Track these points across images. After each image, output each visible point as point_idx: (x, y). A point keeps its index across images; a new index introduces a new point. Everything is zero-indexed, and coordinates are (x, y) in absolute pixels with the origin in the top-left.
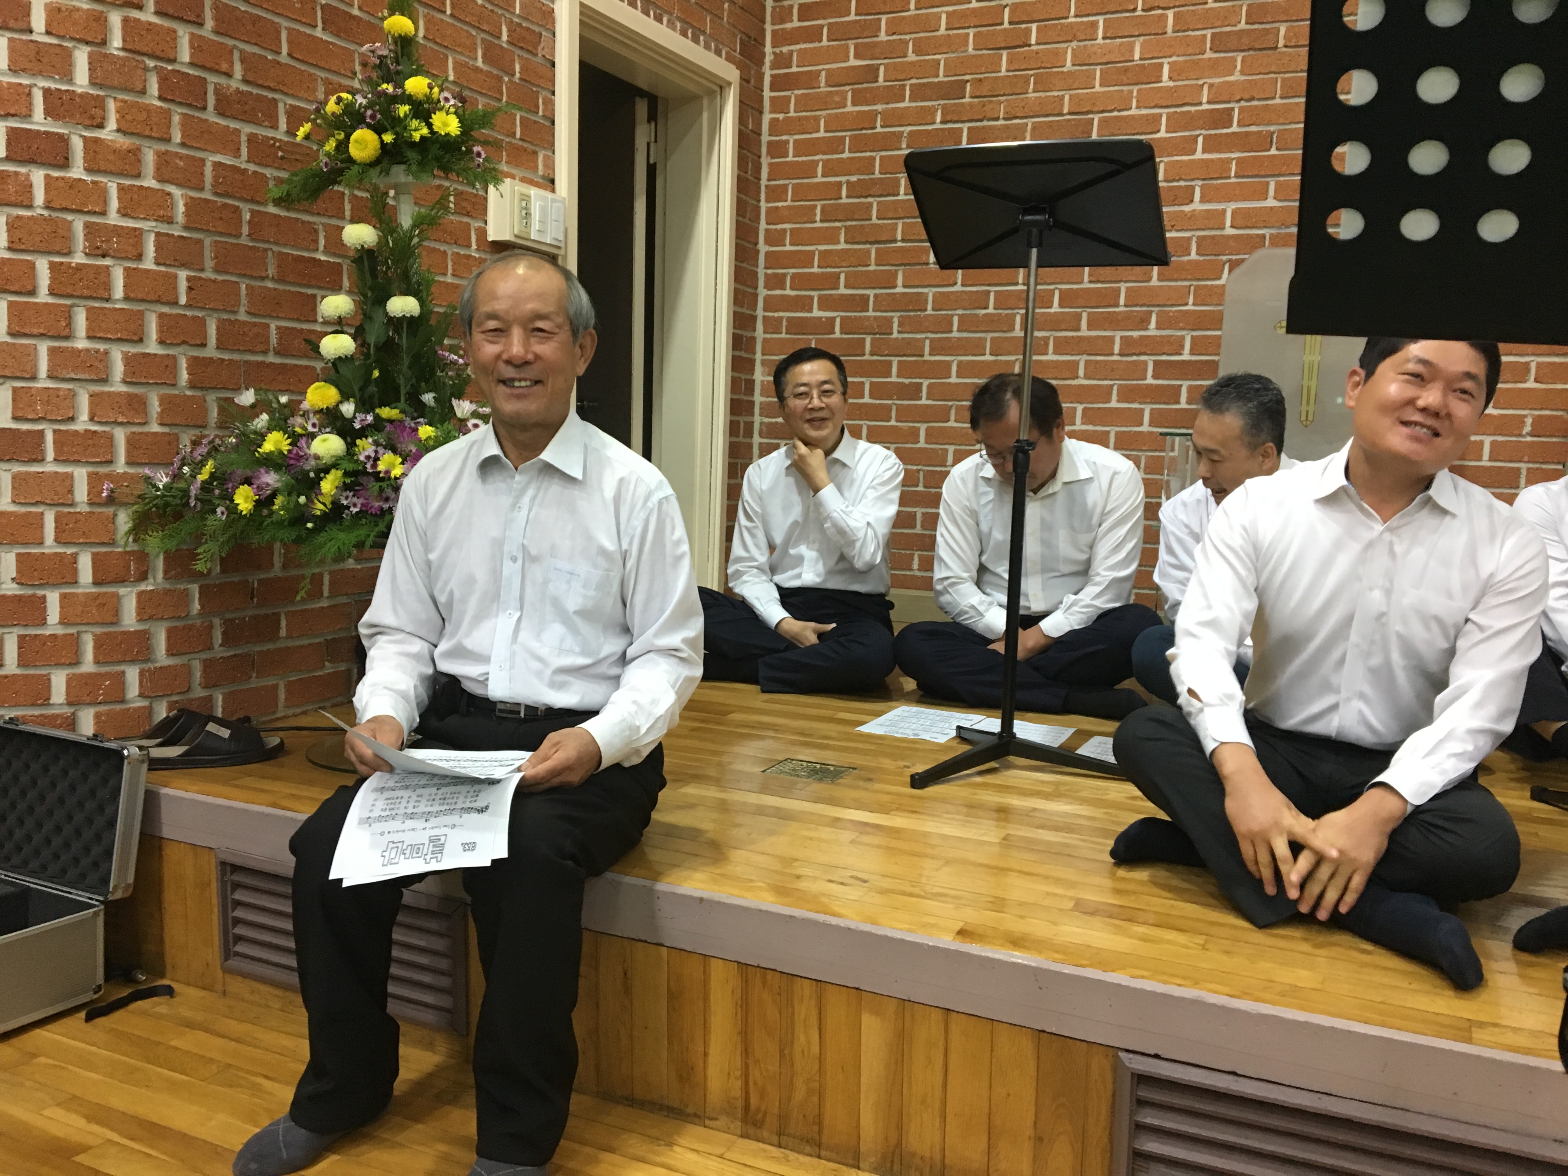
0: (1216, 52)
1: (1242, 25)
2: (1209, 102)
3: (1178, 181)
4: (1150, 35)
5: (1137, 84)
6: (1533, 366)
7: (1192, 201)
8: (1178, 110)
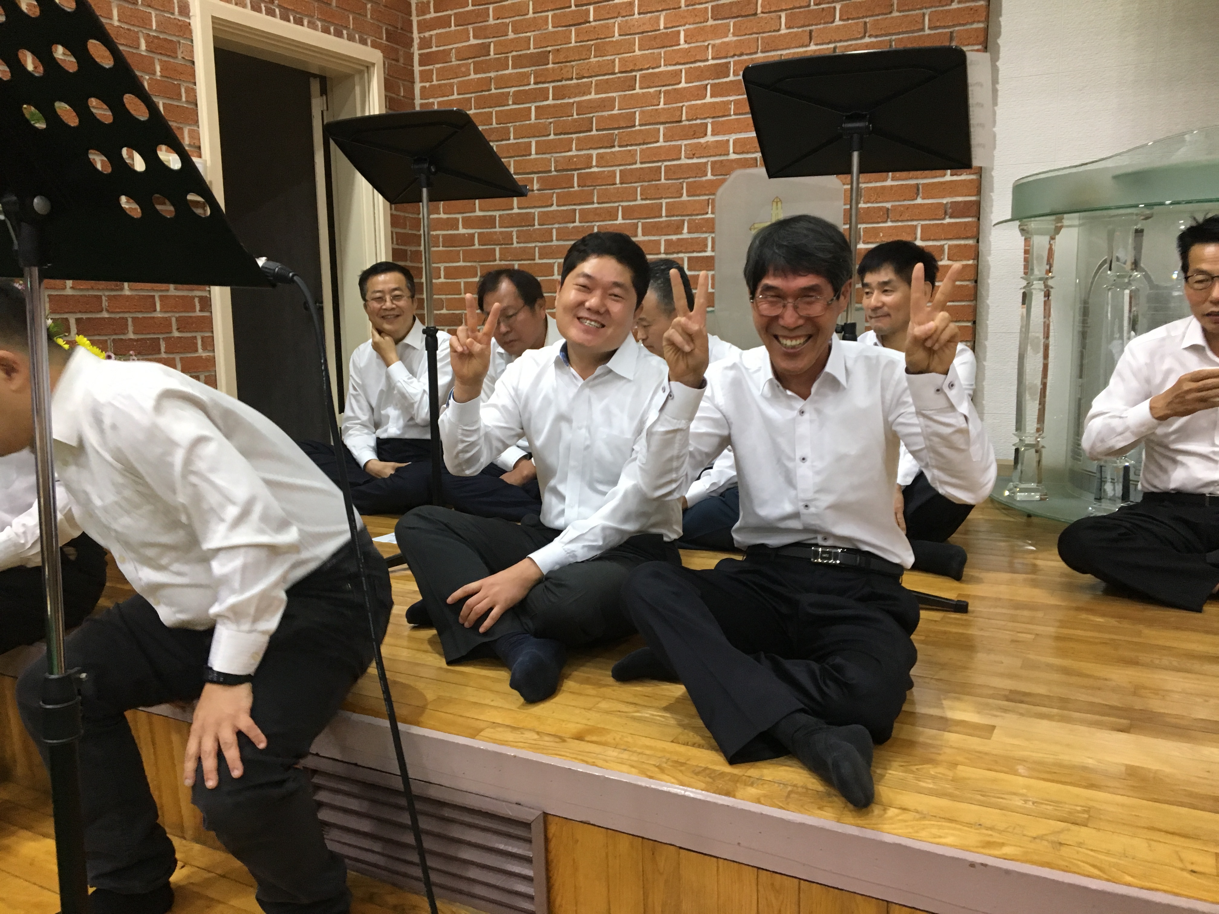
0: (715, 20)
2: (713, 59)
3: (696, 119)
4: (670, 9)
5: (663, 47)
6: (946, 247)
7: (706, 135)
8: (692, 65)
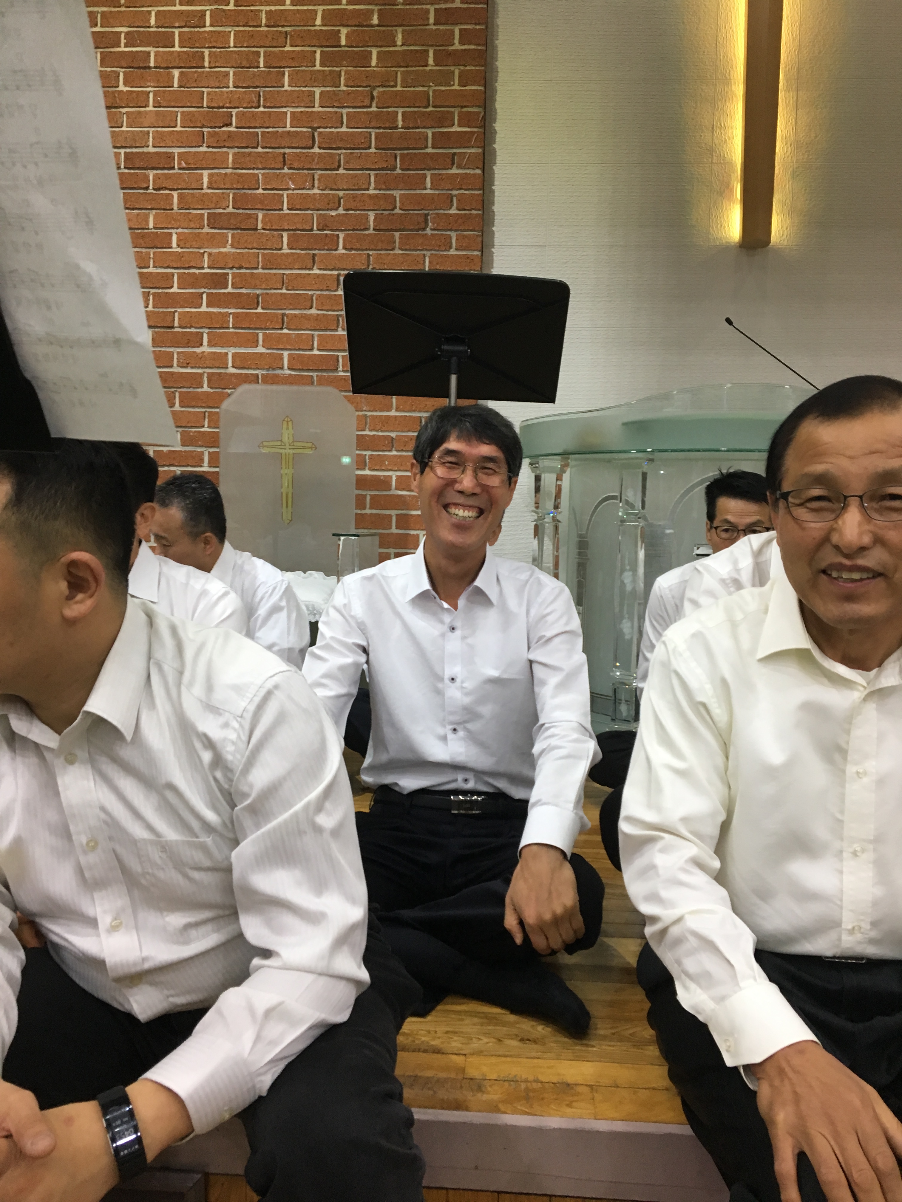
0: (212, 228)
1: (230, 209)
2: (209, 267)
3: (190, 328)
4: (160, 209)
5: (153, 248)
7: (202, 345)
8: (186, 271)
